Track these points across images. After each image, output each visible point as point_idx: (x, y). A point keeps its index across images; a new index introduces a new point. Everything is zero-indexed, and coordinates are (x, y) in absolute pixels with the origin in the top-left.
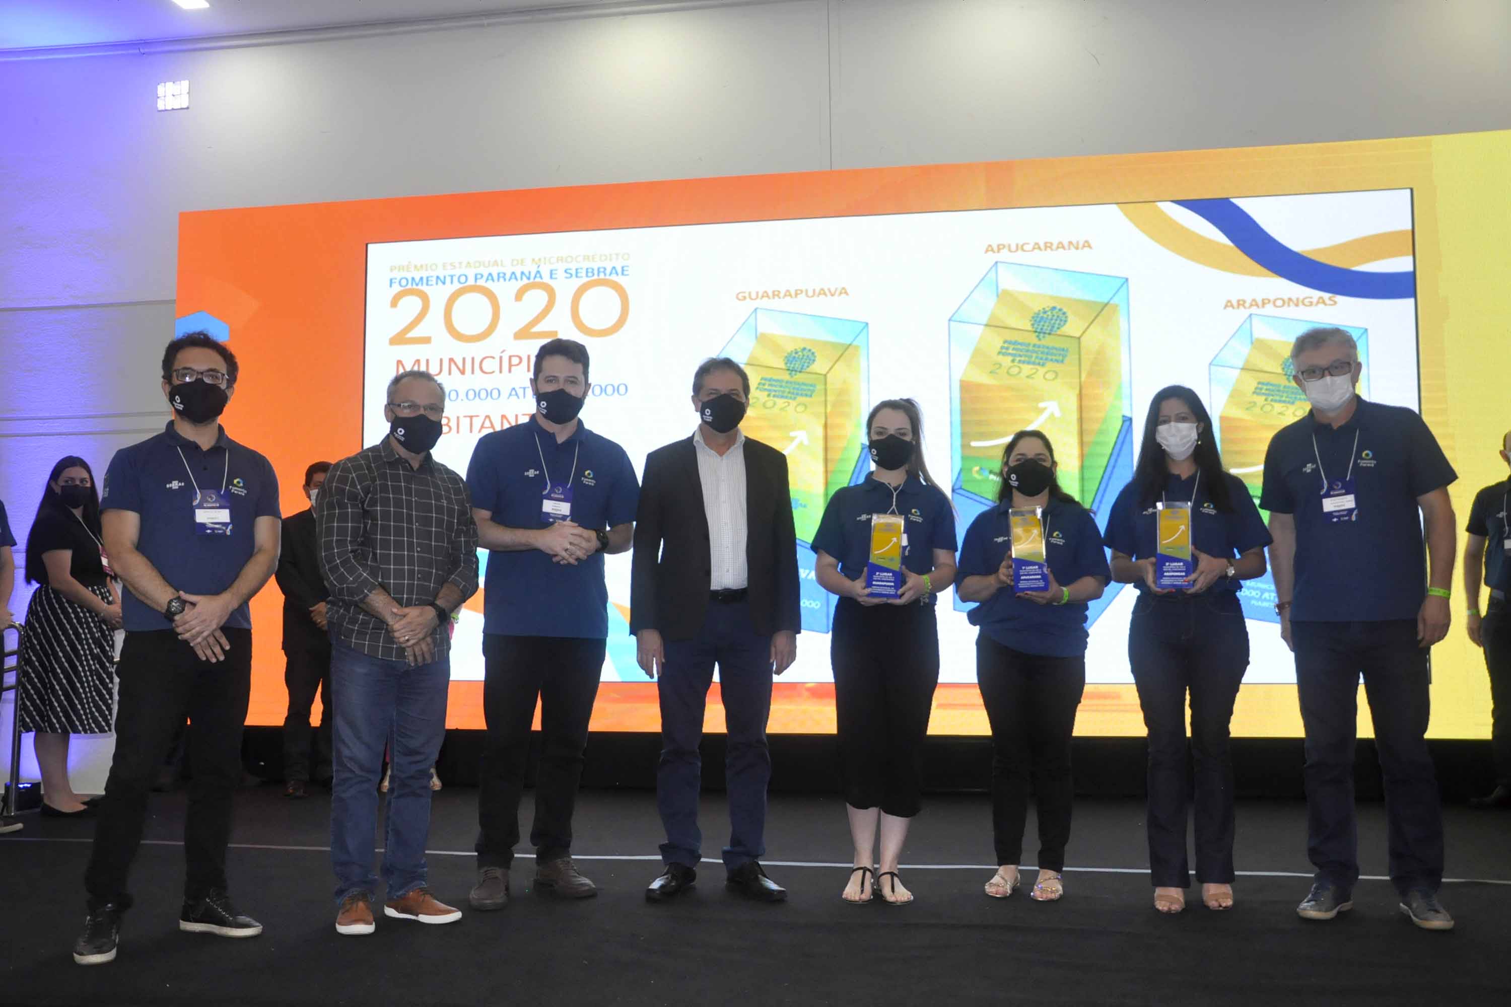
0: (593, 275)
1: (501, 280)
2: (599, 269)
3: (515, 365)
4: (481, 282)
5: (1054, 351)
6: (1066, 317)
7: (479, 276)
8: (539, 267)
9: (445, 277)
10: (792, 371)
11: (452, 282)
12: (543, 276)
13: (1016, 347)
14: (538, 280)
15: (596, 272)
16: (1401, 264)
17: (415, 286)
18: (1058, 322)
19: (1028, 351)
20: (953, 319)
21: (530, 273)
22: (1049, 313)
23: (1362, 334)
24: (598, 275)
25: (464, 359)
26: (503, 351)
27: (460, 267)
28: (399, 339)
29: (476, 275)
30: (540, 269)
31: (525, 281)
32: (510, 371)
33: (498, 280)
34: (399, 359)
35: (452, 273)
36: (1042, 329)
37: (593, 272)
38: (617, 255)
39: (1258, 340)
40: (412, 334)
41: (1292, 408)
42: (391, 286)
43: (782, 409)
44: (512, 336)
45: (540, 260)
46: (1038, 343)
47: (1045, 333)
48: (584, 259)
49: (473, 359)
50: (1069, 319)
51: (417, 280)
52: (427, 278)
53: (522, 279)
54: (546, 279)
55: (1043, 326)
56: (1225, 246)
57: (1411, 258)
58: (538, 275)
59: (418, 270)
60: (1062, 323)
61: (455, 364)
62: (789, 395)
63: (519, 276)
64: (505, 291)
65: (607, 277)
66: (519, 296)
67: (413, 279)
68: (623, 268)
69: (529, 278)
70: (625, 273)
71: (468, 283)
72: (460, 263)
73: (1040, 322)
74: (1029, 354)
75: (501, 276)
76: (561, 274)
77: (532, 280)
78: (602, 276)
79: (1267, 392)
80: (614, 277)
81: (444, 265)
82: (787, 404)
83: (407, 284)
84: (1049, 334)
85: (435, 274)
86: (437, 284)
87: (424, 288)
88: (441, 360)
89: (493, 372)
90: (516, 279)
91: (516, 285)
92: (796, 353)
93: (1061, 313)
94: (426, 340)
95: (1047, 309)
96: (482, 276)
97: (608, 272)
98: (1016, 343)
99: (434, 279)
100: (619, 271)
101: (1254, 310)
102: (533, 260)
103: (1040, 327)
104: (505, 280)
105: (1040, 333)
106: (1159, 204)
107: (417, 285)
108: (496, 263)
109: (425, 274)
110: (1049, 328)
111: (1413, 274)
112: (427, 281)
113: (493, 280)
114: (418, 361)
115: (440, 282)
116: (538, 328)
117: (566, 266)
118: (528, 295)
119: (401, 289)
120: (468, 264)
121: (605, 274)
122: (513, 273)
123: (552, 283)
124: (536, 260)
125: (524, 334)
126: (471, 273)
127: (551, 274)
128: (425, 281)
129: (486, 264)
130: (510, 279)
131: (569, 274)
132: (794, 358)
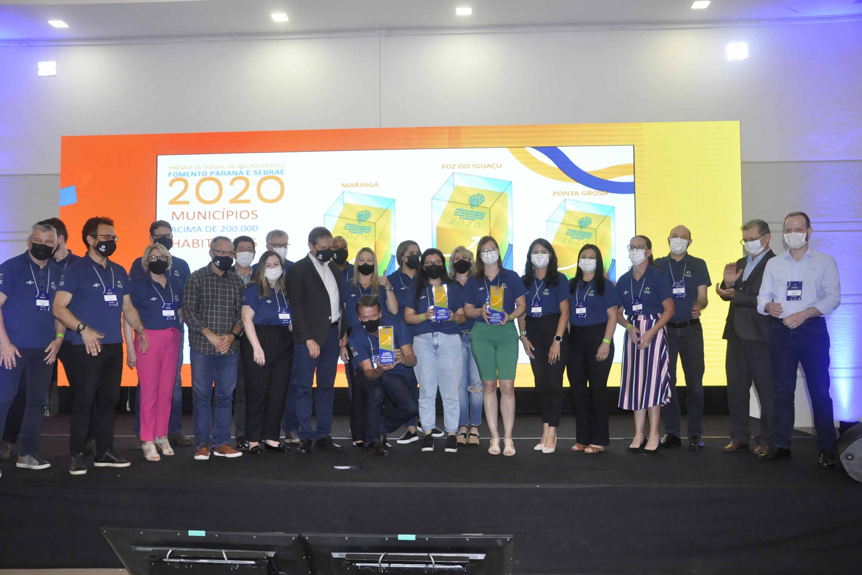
0: (267, 174)
1: (223, 175)
2: (270, 171)
3: (230, 216)
4: (213, 176)
5: (479, 214)
6: (484, 199)
7: (212, 173)
8: (241, 169)
9: (196, 173)
10: (360, 221)
11: (199, 175)
13: (462, 212)
14: (241, 175)
15: (268, 172)
16: (628, 179)
17: (181, 177)
18: (481, 200)
19: (467, 213)
20: (434, 198)
21: (237, 172)
22: (477, 197)
23: (613, 209)
24: (270, 174)
25: (205, 212)
26: (224, 209)
27: (203, 168)
28: (173, 202)
29: (211, 172)
30: (242, 170)
31: (235, 176)
32: (227, 218)
34: (174, 211)
35: (199, 171)
36: (473, 204)
38: (279, 164)
39: (568, 210)
40: (180, 199)
41: (582, 241)
42: (169, 176)
43: (355, 238)
44: (229, 202)
45: (242, 166)
46: (472, 210)
48: (263, 166)
49: (210, 212)
50: (485, 200)
51: (182, 173)
53: (233, 175)
54: (245, 175)
55: (474, 202)
56: (554, 168)
57: (633, 176)
58: (241, 173)
59: (183, 169)
60: (482, 201)
61: (201, 215)
62: (359, 232)
63: (232, 173)
64: (225, 180)
65: (274, 175)
66: (232, 183)
67: (180, 173)
68: (281, 170)
69: (236, 174)
70: (282, 173)
71: (207, 176)
73: (472, 201)
74: (468, 215)
75: (223, 173)
76: (252, 173)
77: (238, 175)
78: (271, 174)
80: (277, 175)
81: (195, 168)
82: (357, 236)
83: (177, 175)
84: (477, 206)
85: (191, 171)
87: (185, 177)
88: (194, 213)
89: (219, 219)
90: (230, 174)
91: (230, 177)
92: (362, 212)
93: (482, 197)
94: (187, 203)
95: (476, 195)
96: (214, 173)
97: (274, 172)
98: (462, 210)
99: (191, 173)
100: (280, 172)
102: (239, 166)
103: (473, 203)
104: (225, 175)
105: (473, 205)
107: (182, 176)
108: (220, 167)
109: (186, 171)
110: (477, 204)
111: (634, 183)
112: (187, 174)
113: (219, 175)
114: (183, 213)
115: (193, 175)
116: (241, 198)
117: (255, 169)
118: (236, 182)
119: (174, 178)
120: (207, 167)
121: (273, 174)
122: (229, 172)
123: (247, 177)
124: (240, 166)
125: (234, 201)
126: (208, 171)
127: (247, 173)
128: (186, 174)
129: (216, 167)
130: (228, 174)
131: (256, 173)
132: (361, 215)
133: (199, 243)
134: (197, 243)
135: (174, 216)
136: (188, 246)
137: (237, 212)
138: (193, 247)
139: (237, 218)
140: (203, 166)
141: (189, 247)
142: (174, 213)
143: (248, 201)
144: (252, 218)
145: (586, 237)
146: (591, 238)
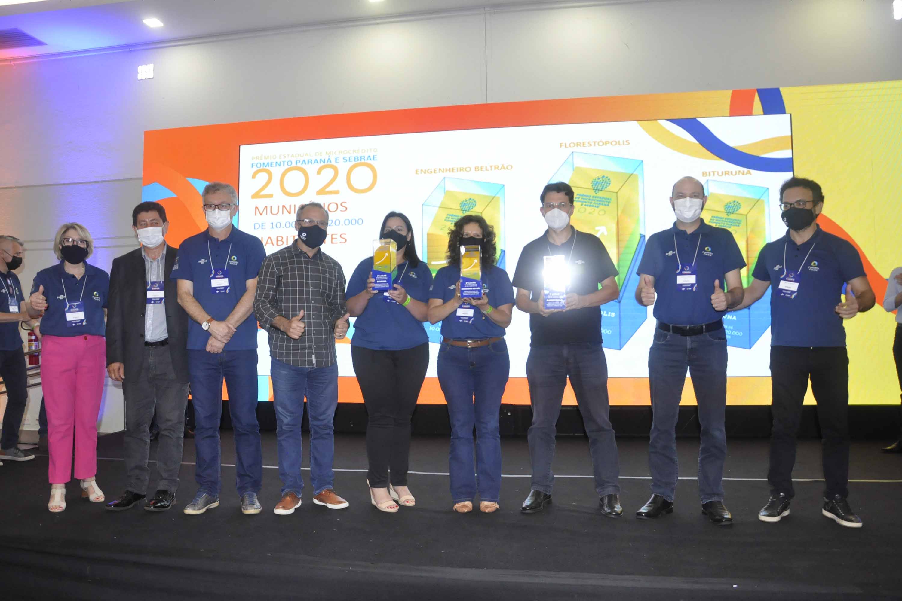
1: (310, 163)
2: (361, 157)
4: (299, 165)
5: (604, 200)
6: (610, 181)
8: (329, 156)
9: (280, 163)
10: (464, 211)
11: (284, 165)
12: (332, 161)
13: (583, 197)
14: (329, 163)
15: (359, 159)
17: (264, 168)
18: (605, 184)
19: (589, 199)
21: (325, 159)
22: (601, 179)
23: (766, 190)
24: (361, 160)
25: (290, 206)
27: (288, 157)
28: (256, 196)
29: (296, 161)
30: (330, 157)
31: (322, 164)
35: (284, 160)
36: (597, 188)
38: (371, 149)
39: (711, 193)
40: (264, 193)
42: (252, 167)
44: (315, 193)
46: (595, 195)
47: (599, 190)
48: (353, 152)
50: (612, 183)
51: (266, 164)
52: (271, 163)
53: (320, 163)
54: (333, 163)
55: (598, 186)
58: (329, 161)
59: (266, 159)
60: (608, 185)
61: (286, 208)
63: (319, 161)
64: (311, 169)
65: (366, 161)
66: (319, 172)
67: (264, 164)
68: (374, 156)
69: (324, 163)
70: (375, 159)
71: (292, 165)
73: (596, 184)
74: (590, 201)
75: (310, 162)
76: (341, 160)
77: (326, 163)
78: (363, 161)
80: (369, 161)
81: (280, 156)
83: (261, 166)
84: (601, 190)
85: (275, 161)
86: (276, 166)
87: (269, 168)
88: (278, 207)
90: (317, 162)
91: (318, 166)
92: (466, 201)
93: (607, 179)
94: (271, 196)
95: (600, 177)
96: (300, 161)
97: (366, 158)
98: (583, 195)
99: (275, 164)
100: (372, 158)
102: (326, 153)
103: (596, 187)
104: (312, 163)
105: (596, 190)
106: (659, 121)
107: (266, 167)
108: (307, 154)
109: (270, 161)
110: (601, 187)
111: (792, 159)
112: (271, 165)
113: (305, 163)
114: (266, 207)
115: (277, 165)
116: (329, 189)
117: (344, 156)
118: (324, 171)
119: (257, 169)
120: (292, 156)
121: (364, 160)
122: (316, 160)
123: (337, 165)
124: (328, 152)
125: (321, 192)
126: (294, 160)
127: (336, 160)
129: (302, 155)
130: (314, 163)
131: (346, 160)
132: (465, 204)
133: (283, 240)
134: (281, 241)
135: (257, 211)
136: (271, 244)
138: (277, 245)
140: (288, 155)
141: (273, 245)
142: (257, 208)
143: (337, 192)
144: (341, 211)
145: (734, 225)
146: (741, 225)
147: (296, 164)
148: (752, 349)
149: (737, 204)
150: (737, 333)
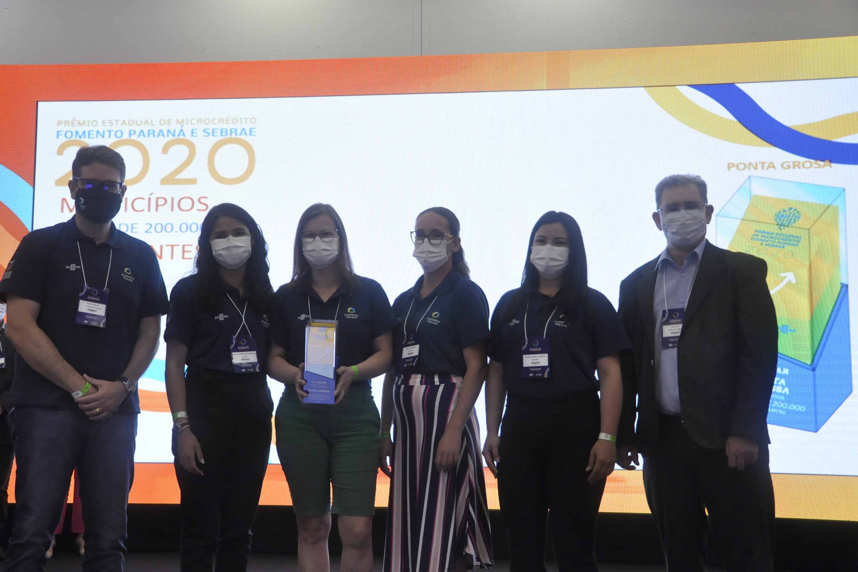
0: (227, 134)
1: (151, 136)
2: (231, 129)
3: (161, 205)
4: (134, 137)
7: (132, 132)
8: (182, 126)
9: (104, 132)
11: (110, 137)
12: (186, 134)
14: (181, 137)
15: (229, 132)
17: (78, 138)
21: (175, 131)
23: (843, 191)
24: (231, 135)
26: (152, 194)
27: (117, 124)
29: (130, 131)
30: (183, 128)
31: (171, 137)
32: (157, 210)
33: (149, 136)
34: (64, 197)
35: (110, 128)
37: (226, 132)
38: (246, 119)
39: (755, 196)
42: (58, 137)
44: (159, 182)
45: (183, 121)
48: (219, 121)
51: (80, 133)
52: (89, 132)
53: (168, 136)
54: (188, 137)
56: (730, 121)
58: (181, 133)
59: (81, 125)
63: (165, 133)
64: (153, 145)
65: (238, 136)
66: (165, 150)
67: (77, 132)
68: (251, 129)
69: (174, 136)
70: (252, 133)
71: (123, 138)
72: (117, 121)
75: (151, 133)
76: (200, 133)
77: (176, 137)
78: (234, 135)
79: (763, 238)
80: (243, 137)
81: (103, 122)
83: (72, 136)
85: (95, 129)
86: (97, 137)
87: (85, 140)
89: (143, 210)
90: (163, 135)
91: (163, 141)
96: (135, 132)
97: (238, 132)
99: (95, 133)
100: (248, 131)
101: (752, 172)
102: (177, 121)
104: (154, 136)
106: (677, 87)
107: (80, 137)
108: (146, 122)
109: (86, 128)
112: (89, 134)
113: (144, 135)
115: (99, 136)
116: (181, 176)
117: (205, 126)
118: (172, 150)
119: (66, 140)
120: (124, 122)
121: (236, 134)
122: (161, 131)
123: (193, 140)
124: (180, 121)
125: (168, 180)
126: (126, 130)
127: (192, 133)
128: (87, 134)
129: (137, 123)
130: (159, 135)
131: (206, 132)
135: (65, 205)
137: (173, 199)
139: (172, 210)
142: (65, 200)
143: (193, 181)
144: (198, 210)
145: (789, 244)
146: (800, 244)
147: (130, 136)
148: (818, 432)
149: (795, 212)
150: (797, 408)
